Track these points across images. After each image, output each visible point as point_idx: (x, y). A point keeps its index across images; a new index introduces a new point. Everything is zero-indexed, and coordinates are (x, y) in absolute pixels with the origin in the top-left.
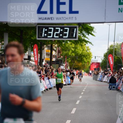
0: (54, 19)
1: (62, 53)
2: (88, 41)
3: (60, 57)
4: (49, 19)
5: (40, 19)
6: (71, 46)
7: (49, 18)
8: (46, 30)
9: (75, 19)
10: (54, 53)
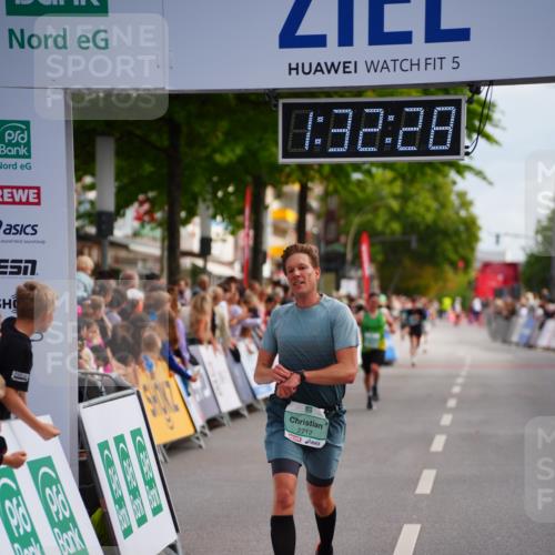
0: (356, 71)
1: (342, 222)
2: (469, 168)
3: (337, 240)
4: (333, 71)
5: (294, 72)
6: (386, 190)
7: (333, 64)
8: (320, 119)
9: (455, 65)
10: (311, 223)
